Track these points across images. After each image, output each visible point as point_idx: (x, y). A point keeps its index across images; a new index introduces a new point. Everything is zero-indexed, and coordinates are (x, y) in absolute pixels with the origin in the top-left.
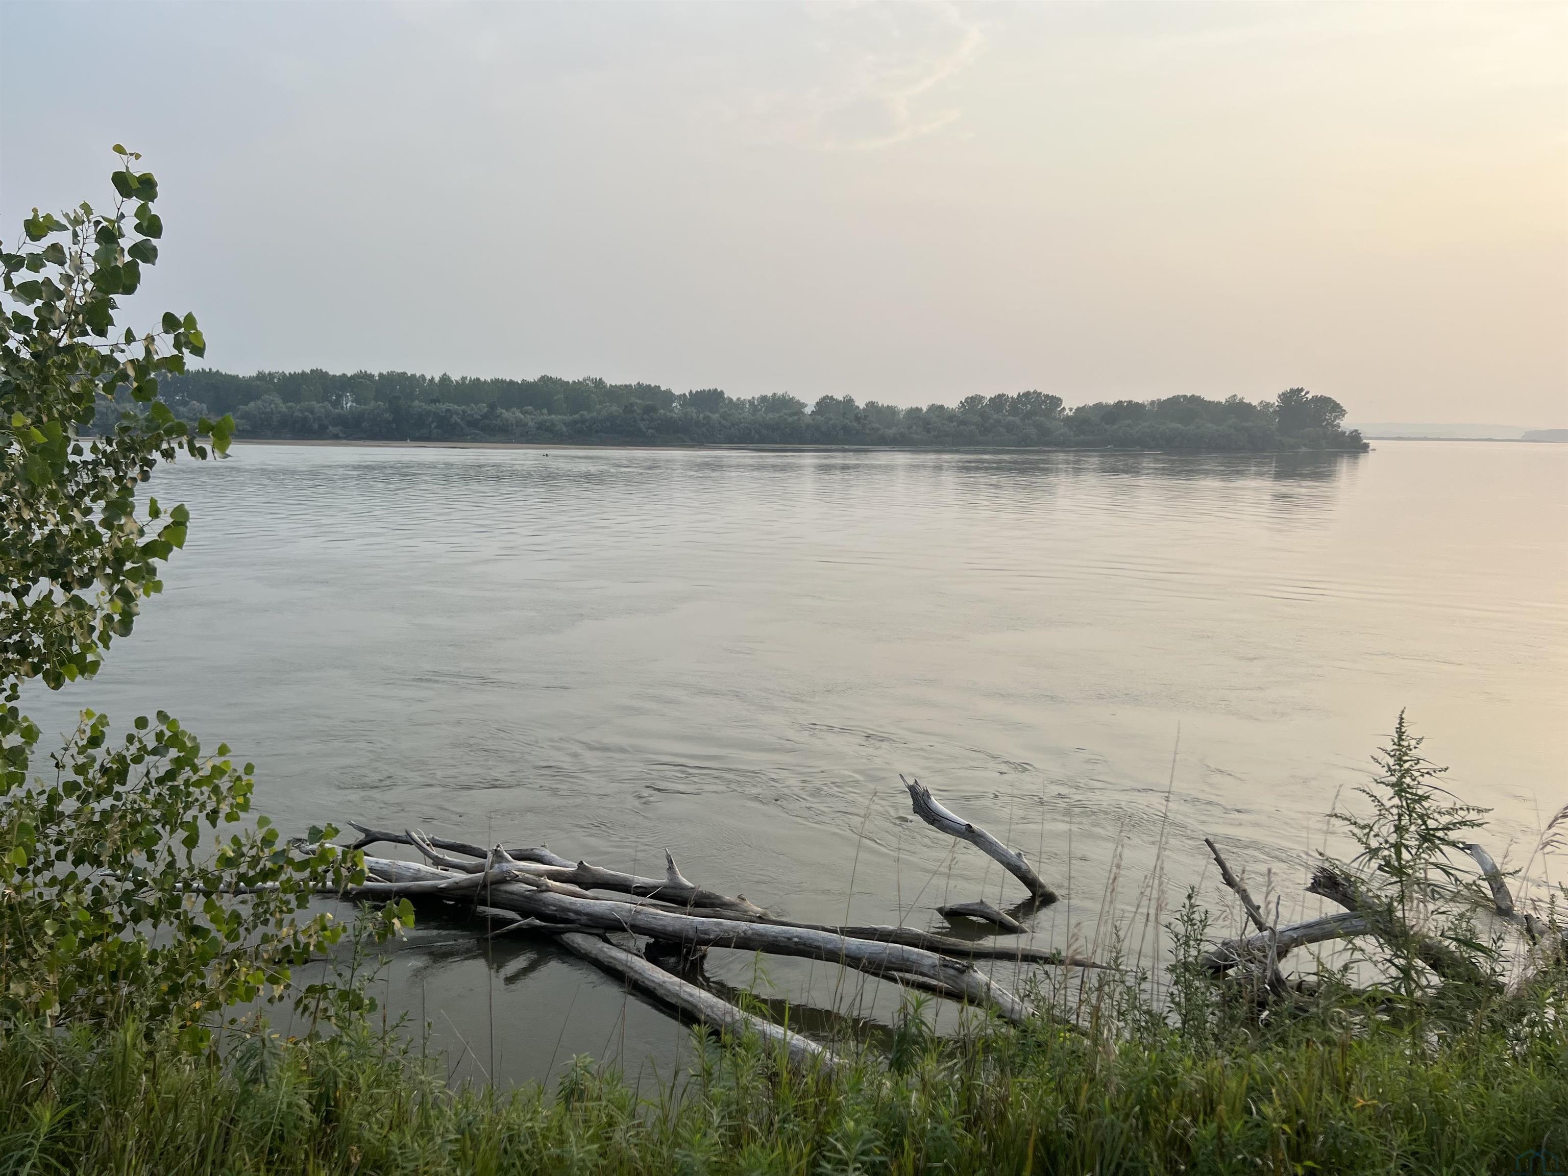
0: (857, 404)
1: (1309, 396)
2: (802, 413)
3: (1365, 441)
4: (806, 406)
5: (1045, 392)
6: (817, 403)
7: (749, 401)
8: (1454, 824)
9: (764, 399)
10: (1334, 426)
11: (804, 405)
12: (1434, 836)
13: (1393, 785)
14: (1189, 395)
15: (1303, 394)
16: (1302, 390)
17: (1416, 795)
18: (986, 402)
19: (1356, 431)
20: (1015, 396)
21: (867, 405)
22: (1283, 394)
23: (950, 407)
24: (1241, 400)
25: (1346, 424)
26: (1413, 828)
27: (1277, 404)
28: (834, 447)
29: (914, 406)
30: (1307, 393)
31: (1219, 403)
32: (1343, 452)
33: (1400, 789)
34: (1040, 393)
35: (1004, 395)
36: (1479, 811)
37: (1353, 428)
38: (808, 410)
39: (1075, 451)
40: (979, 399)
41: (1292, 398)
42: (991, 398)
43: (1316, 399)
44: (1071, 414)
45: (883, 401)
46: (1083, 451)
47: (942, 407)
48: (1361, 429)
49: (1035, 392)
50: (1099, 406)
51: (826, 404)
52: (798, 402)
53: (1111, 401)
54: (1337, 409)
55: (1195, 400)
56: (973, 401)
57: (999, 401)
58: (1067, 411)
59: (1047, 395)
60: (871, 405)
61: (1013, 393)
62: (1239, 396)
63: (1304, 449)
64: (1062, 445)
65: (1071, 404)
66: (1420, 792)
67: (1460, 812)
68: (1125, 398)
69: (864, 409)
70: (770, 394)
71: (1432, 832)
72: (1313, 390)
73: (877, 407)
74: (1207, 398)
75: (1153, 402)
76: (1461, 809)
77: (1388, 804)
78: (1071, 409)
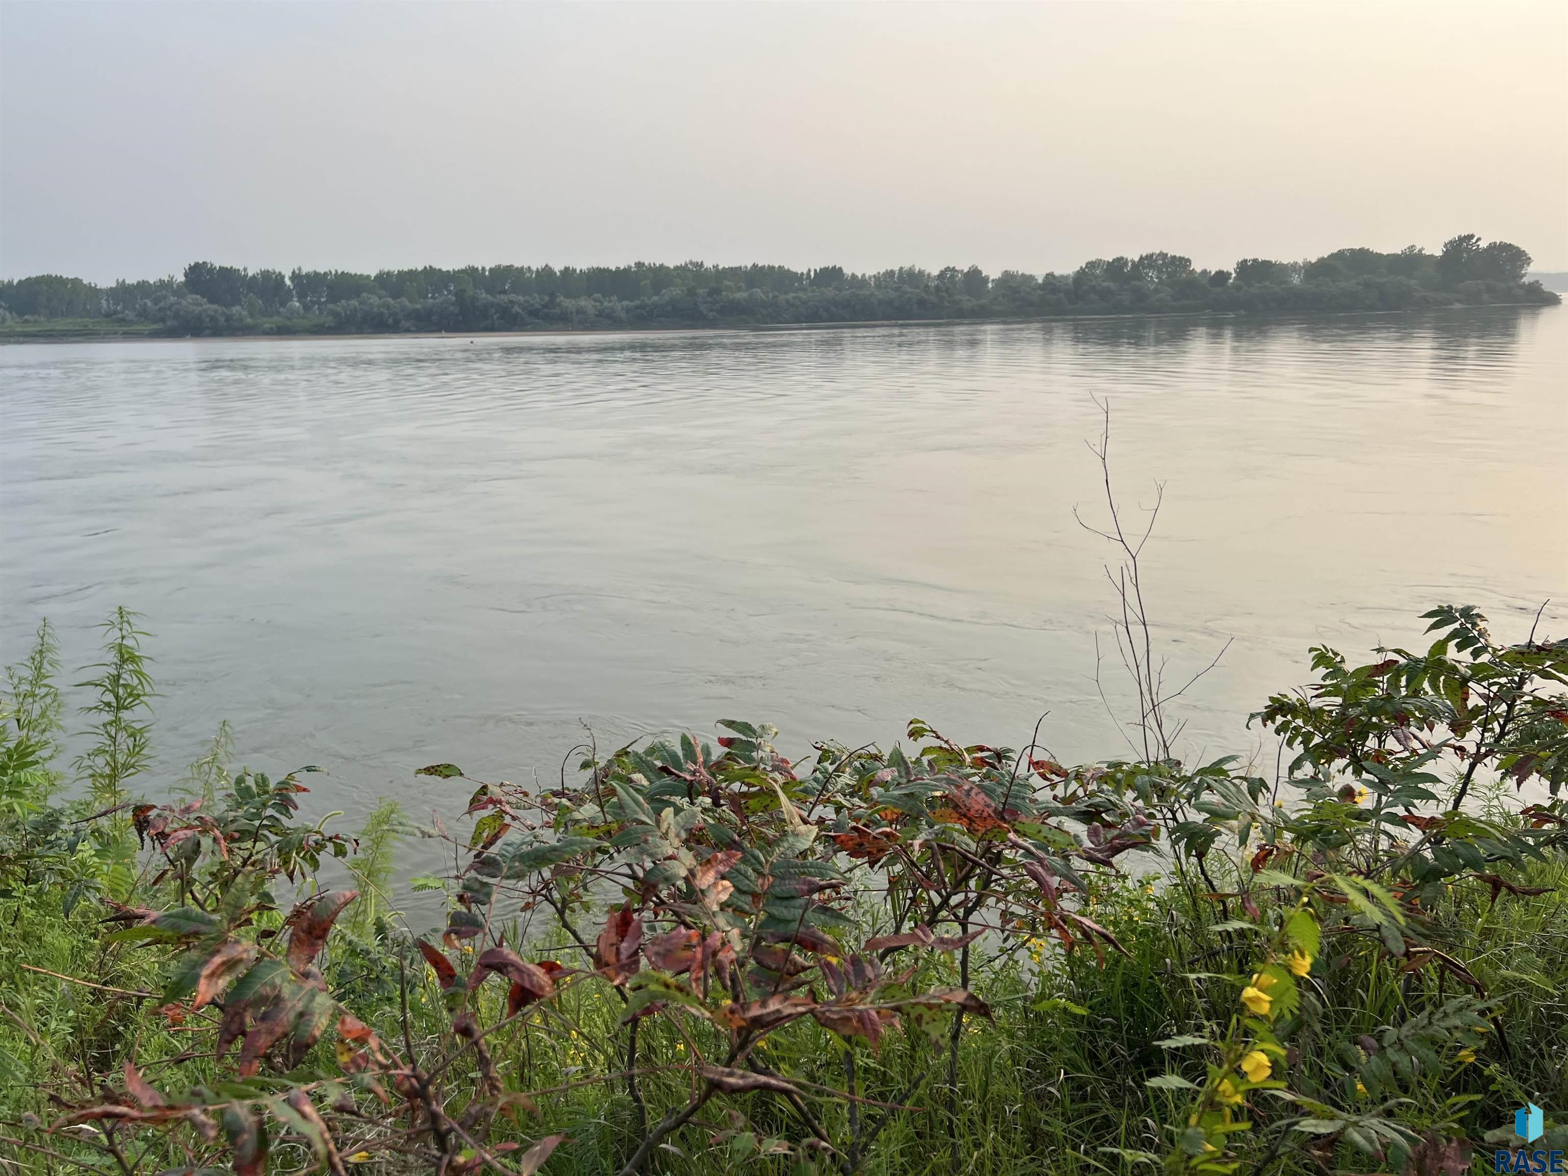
1: (1482, 244)
10: (1514, 278)
15: (1474, 241)
16: (1472, 236)
22: (1450, 243)
24: (1420, 250)
25: (1532, 273)
27: (1440, 254)
30: (1479, 239)
31: (1395, 255)
35: (1122, 258)
41: (1458, 247)
43: (1493, 247)
54: (1521, 257)
55: (1363, 255)
63: (1457, 306)
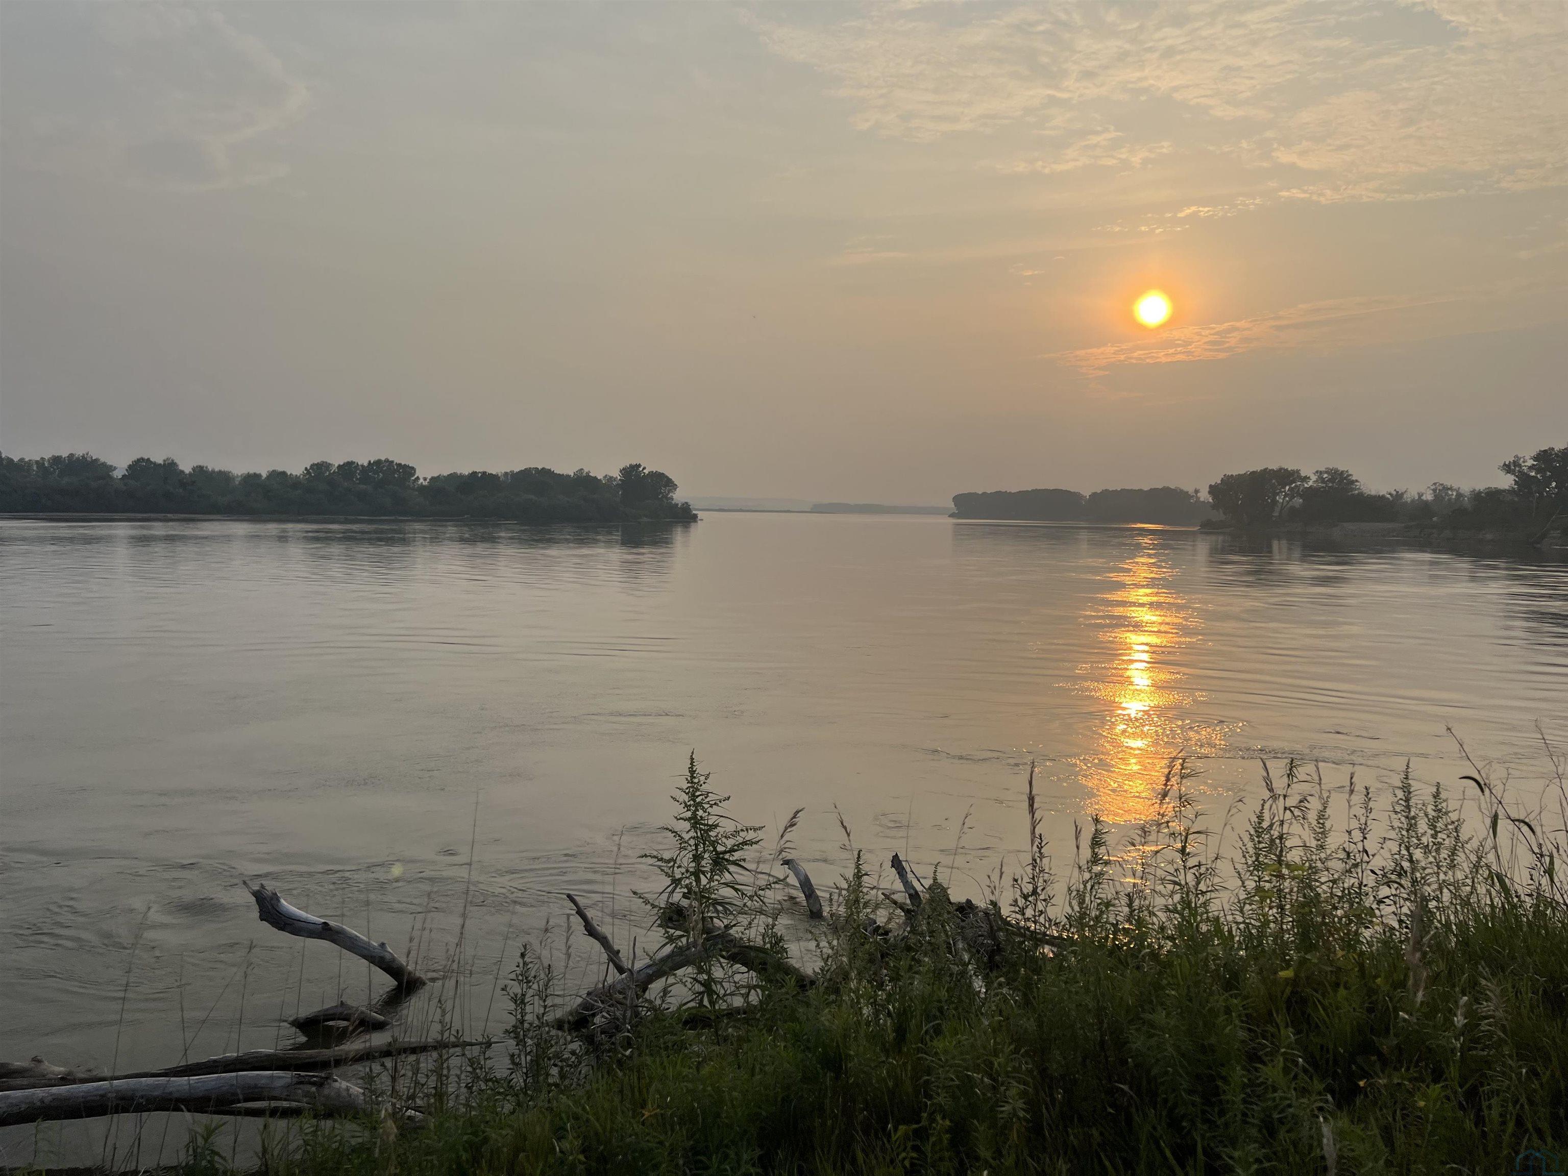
0: (181, 467)
1: (646, 471)
2: (111, 477)
3: (694, 512)
4: (115, 468)
5: (397, 461)
6: (130, 467)
7: (37, 462)
8: (738, 845)
9: (56, 460)
10: (668, 499)
11: (112, 468)
12: (723, 858)
13: (689, 819)
14: (540, 467)
15: (641, 469)
16: (639, 466)
17: (707, 825)
18: (334, 469)
19: (687, 503)
20: (366, 464)
21: (194, 469)
22: (623, 469)
23: (294, 474)
24: (588, 473)
25: (679, 496)
26: (706, 855)
27: (619, 478)
28: (153, 515)
29: (252, 472)
30: (644, 468)
31: (569, 476)
32: (677, 522)
33: (695, 822)
34: (392, 462)
35: (352, 463)
36: (755, 830)
37: (684, 501)
38: (118, 474)
39: (431, 521)
40: (327, 466)
41: (631, 472)
42: (339, 466)
43: (652, 474)
44: (425, 483)
45: (215, 464)
46: (440, 521)
47: (284, 473)
48: (690, 502)
49: (387, 461)
50: (453, 476)
51: (140, 468)
52: (104, 464)
53: (466, 471)
54: (669, 484)
55: (546, 472)
56: (319, 468)
57: (348, 468)
58: (421, 480)
59: (400, 465)
60: (200, 470)
61: (363, 461)
62: (586, 470)
63: (645, 519)
64: (419, 515)
65: (425, 472)
66: (710, 822)
67: (741, 834)
68: (479, 469)
69: (190, 474)
70: (65, 454)
71: (721, 856)
72: (649, 467)
73: (207, 472)
74: (557, 471)
75: (506, 473)
76: (742, 830)
77: (686, 837)
78: (425, 479)
